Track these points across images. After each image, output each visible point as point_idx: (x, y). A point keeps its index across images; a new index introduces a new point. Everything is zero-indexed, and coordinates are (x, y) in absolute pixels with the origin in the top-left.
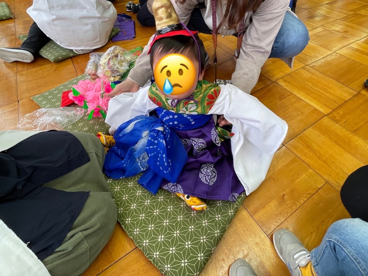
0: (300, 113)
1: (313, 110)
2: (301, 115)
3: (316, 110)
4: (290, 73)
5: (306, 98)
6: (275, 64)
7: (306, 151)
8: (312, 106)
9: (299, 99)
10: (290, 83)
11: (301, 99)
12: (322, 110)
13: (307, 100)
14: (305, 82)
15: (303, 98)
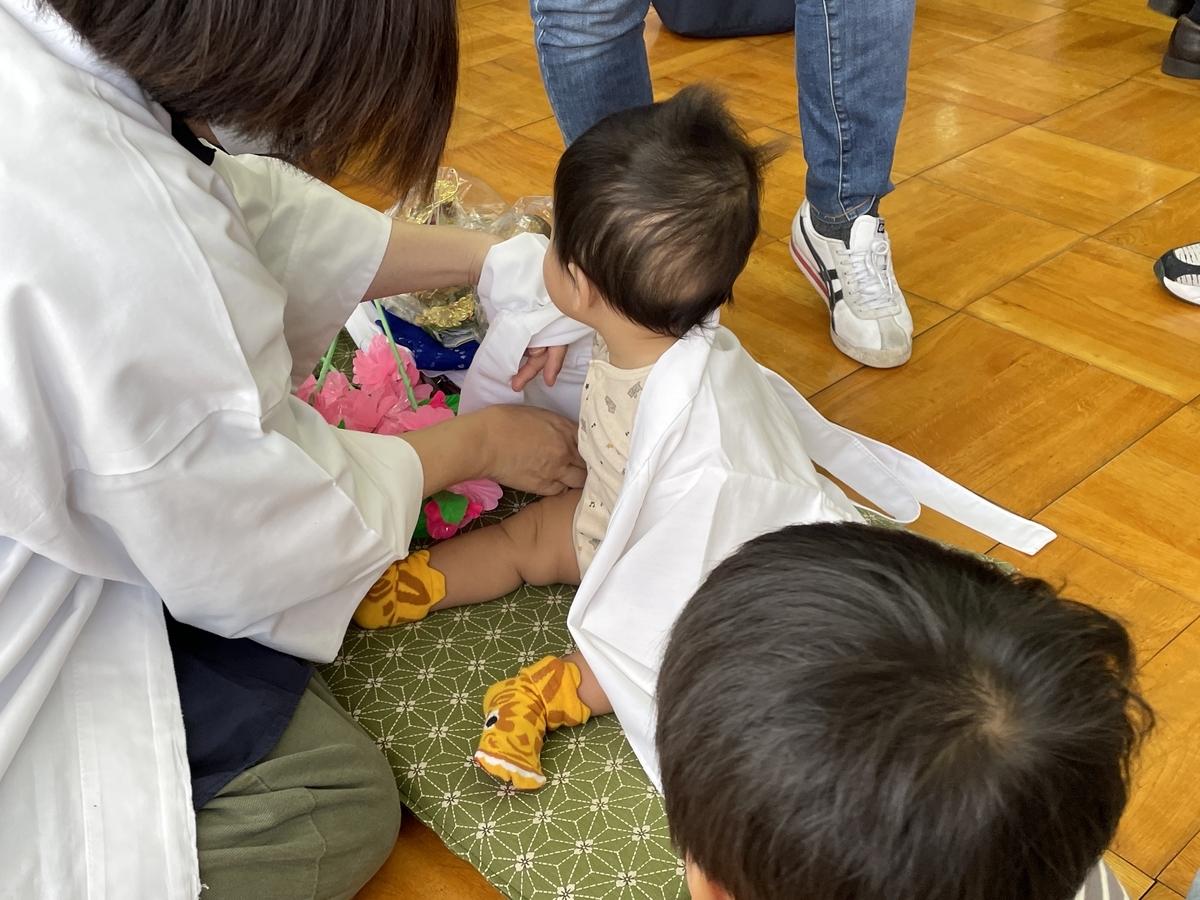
0: (1082, 407)
1: (1133, 392)
2: (1087, 414)
3: (1142, 390)
4: (1020, 271)
5: (1097, 356)
6: (953, 245)
7: (1119, 526)
8: (1128, 377)
9: (1069, 362)
10: (1028, 307)
11: (1079, 361)
12: (1166, 388)
13: (1103, 362)
14: (1088, 300)
15: (1087, 356)
